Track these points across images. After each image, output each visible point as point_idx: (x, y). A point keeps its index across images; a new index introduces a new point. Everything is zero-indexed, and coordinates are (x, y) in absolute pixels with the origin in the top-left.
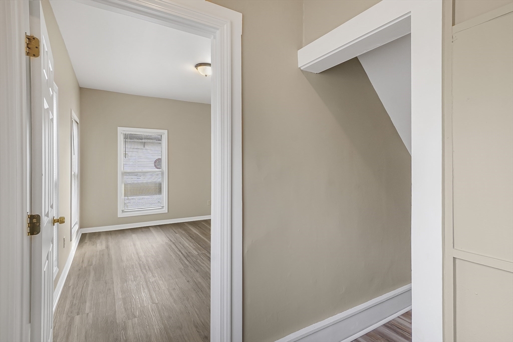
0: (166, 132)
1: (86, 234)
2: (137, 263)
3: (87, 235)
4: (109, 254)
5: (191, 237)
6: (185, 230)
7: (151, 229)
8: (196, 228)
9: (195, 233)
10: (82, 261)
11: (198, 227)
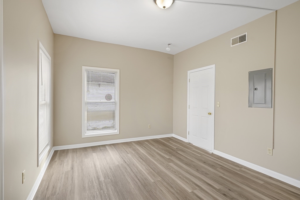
0: (118, 71)
1: (58, 150)
2: (98, 192)
3: (58, 153)
4: (72, 178)
5: (141, 158)
6: (134, 150)
7: (107, 147)
8: (142, 148)
9: (143, 153)
10: (47, 188)
11: (143, 147)
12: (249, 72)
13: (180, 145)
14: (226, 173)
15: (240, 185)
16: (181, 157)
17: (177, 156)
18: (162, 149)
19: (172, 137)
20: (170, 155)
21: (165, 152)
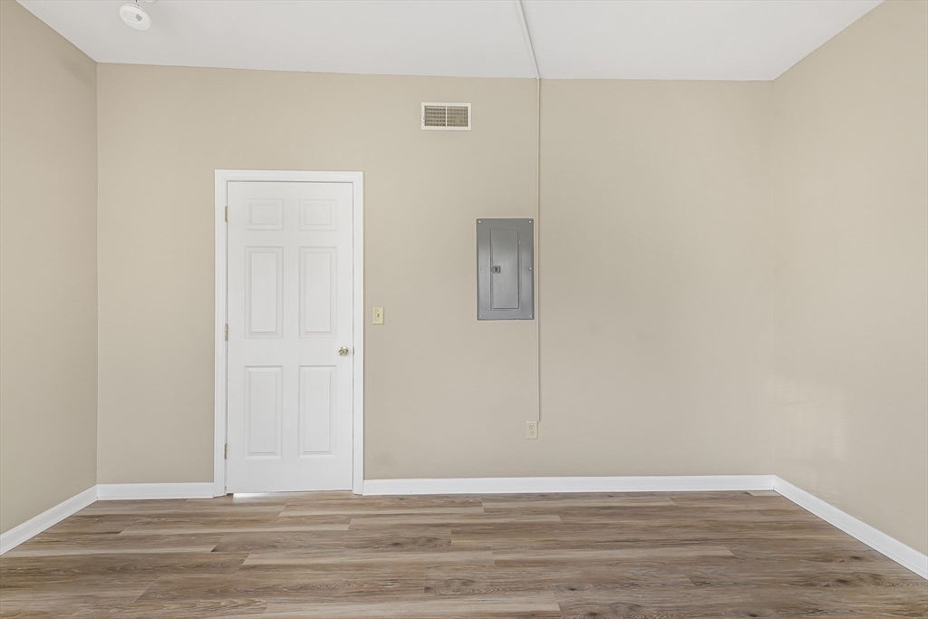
12: (478, 220)
13: (206, 524)
14: (489, 542)
15: (556, 556)
16: (300, 578)
17: (276, 581)
18: (143, 598)
19: (98, 502)
20: (240, 601)
21: (194, 606)
